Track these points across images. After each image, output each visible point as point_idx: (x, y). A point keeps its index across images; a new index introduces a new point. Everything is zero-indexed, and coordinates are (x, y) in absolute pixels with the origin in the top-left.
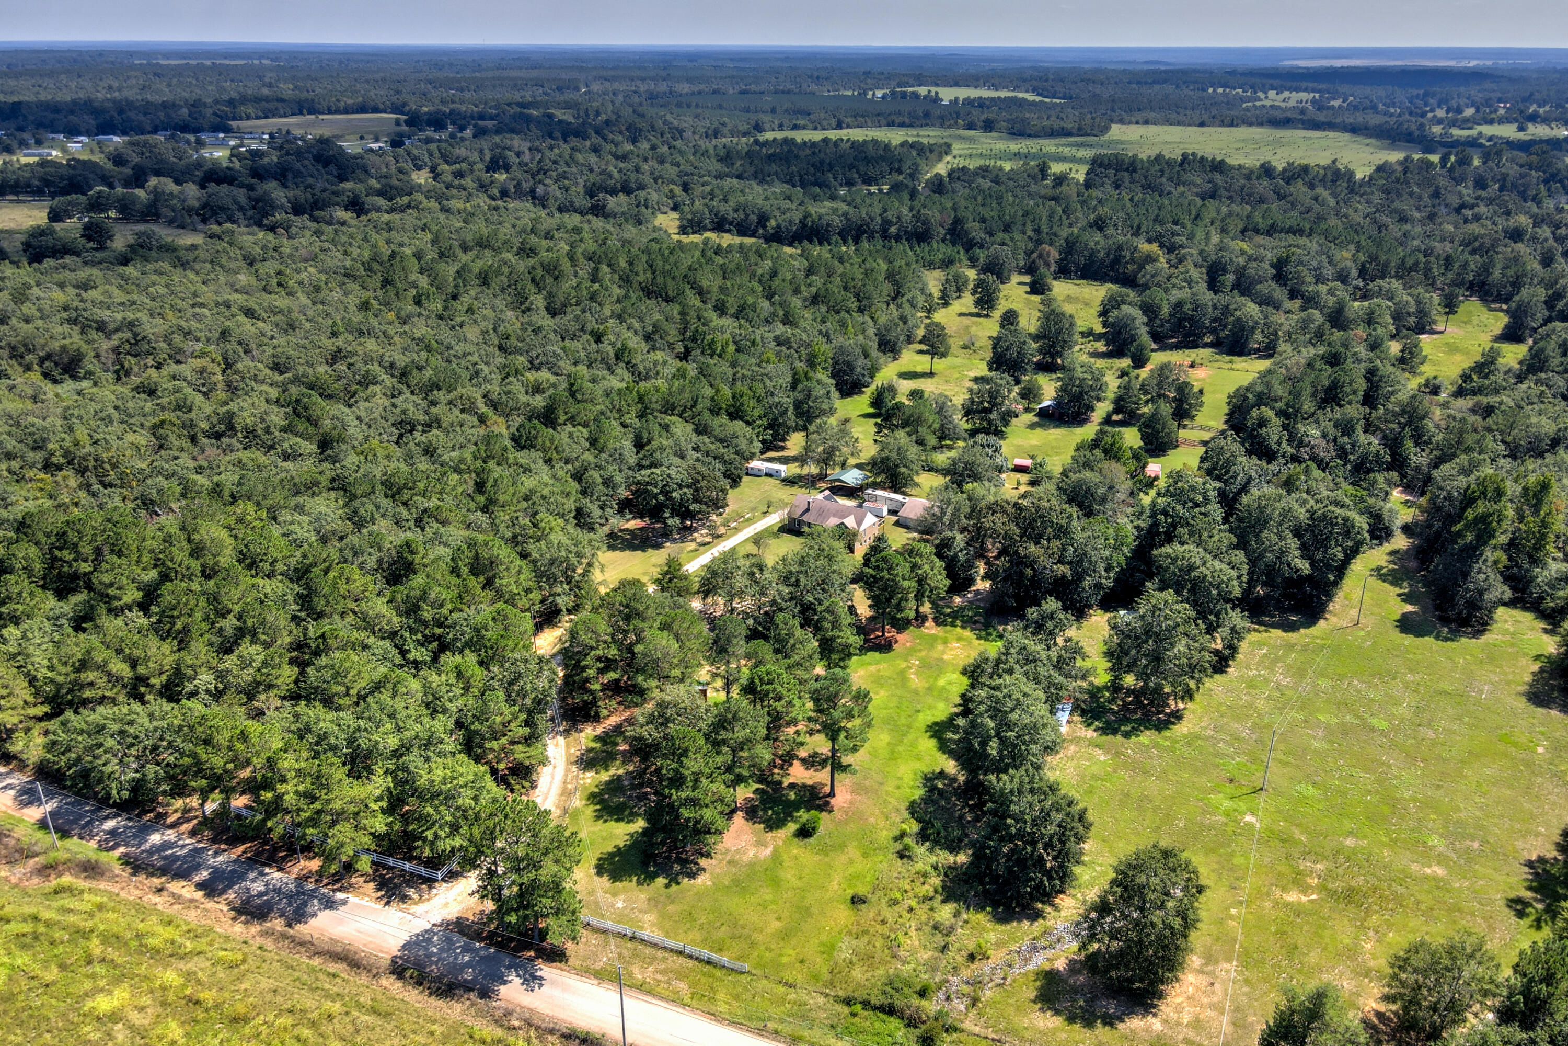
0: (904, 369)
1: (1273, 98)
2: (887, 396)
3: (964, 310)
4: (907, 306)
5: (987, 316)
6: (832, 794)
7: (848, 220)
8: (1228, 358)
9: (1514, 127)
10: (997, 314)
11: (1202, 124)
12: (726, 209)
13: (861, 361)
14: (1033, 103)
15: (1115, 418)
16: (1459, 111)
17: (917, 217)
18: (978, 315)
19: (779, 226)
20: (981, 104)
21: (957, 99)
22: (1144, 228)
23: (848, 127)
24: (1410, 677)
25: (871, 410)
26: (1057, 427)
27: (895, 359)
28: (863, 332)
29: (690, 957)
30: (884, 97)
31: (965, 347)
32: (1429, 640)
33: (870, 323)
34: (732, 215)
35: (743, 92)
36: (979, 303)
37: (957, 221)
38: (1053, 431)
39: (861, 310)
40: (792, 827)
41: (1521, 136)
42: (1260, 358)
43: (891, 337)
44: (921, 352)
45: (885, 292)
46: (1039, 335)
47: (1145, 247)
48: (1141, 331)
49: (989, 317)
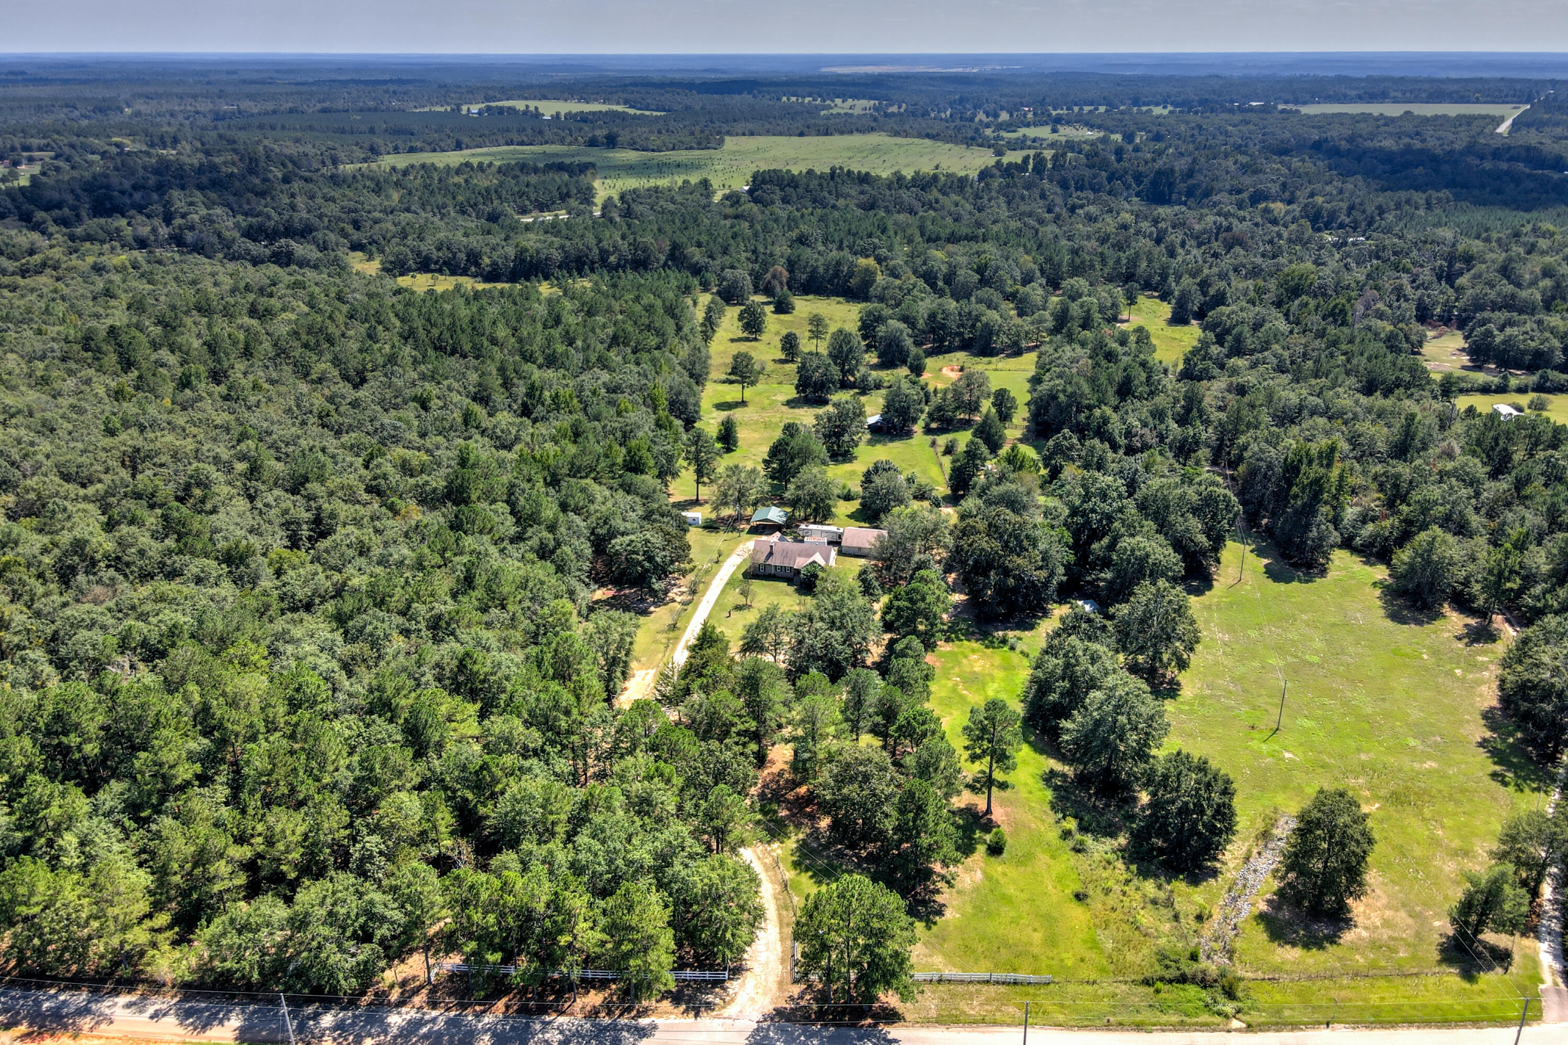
0: (716, 401)
1: (841, 106)
3: (732, 336)
5: (756, 339)
6: (989, 811)
8: (986, 360)
9: (1048, 129)
10: (766, 337)
11: (801, 134)
12: (428, 247)
13: (692, 399)
14: (634, 117)
15: (934, 425)
16: (996, 116)
18: (747, 340)
19: (494, 264)
20: (584, 118)
21: (558, 114)
22: (846, 243)
23: (468, 147)
24: (1304, 617)
26: (892, 441)
27: (705, 389)
29: (998, 983)
30: (480, 113)
32: (1295, 584)
34: (435, 253)
35: (324, 111)
36: (748, 327)
37: (675, 247)
38: (891, 445)
40: (981, 849)
41: (1055, 136)
42: (1008, 356)
43: (696, 370)
44: (727, 382)
46: (830, 355)
47: (862, 262)
48: (909, 342)
49: (762, 340)
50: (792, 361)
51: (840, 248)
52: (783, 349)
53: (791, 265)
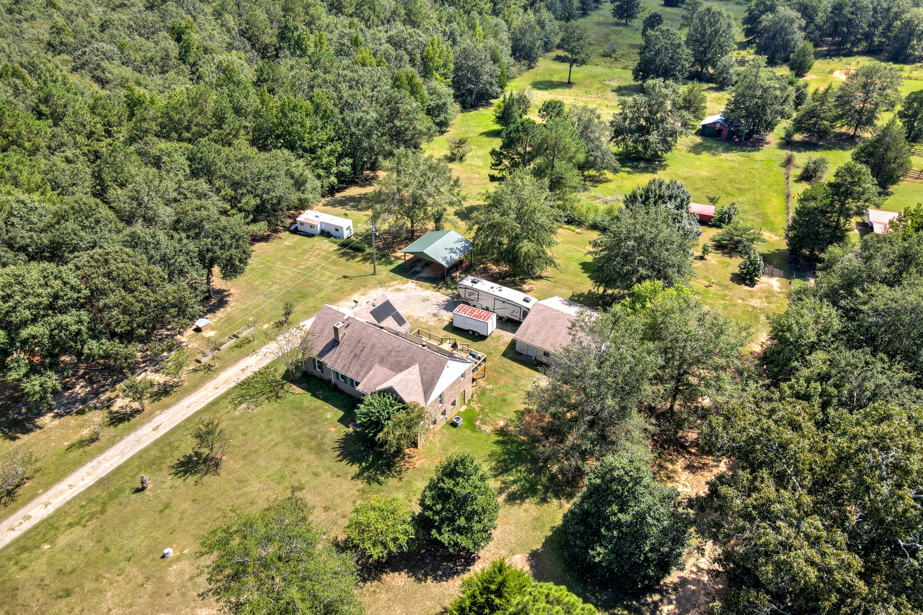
0: (539, 79)
2: (516, 110)
3: (602, 20)
5: (626, 25)
10: (638, 23)
13: (489, 67)
15: (798, 137)
18: (617, 24)
25: (497, 127)
26: (727, 150)
27: (530, 67)
28: (496, 35)
31: (605, 55)
33: (504, 26)
36: (619, 11)
39: (495, 12)
43: (527, 40)
44: (559, 59)
48: (798, 36)
49: (630, 26)
52: (643, 31)
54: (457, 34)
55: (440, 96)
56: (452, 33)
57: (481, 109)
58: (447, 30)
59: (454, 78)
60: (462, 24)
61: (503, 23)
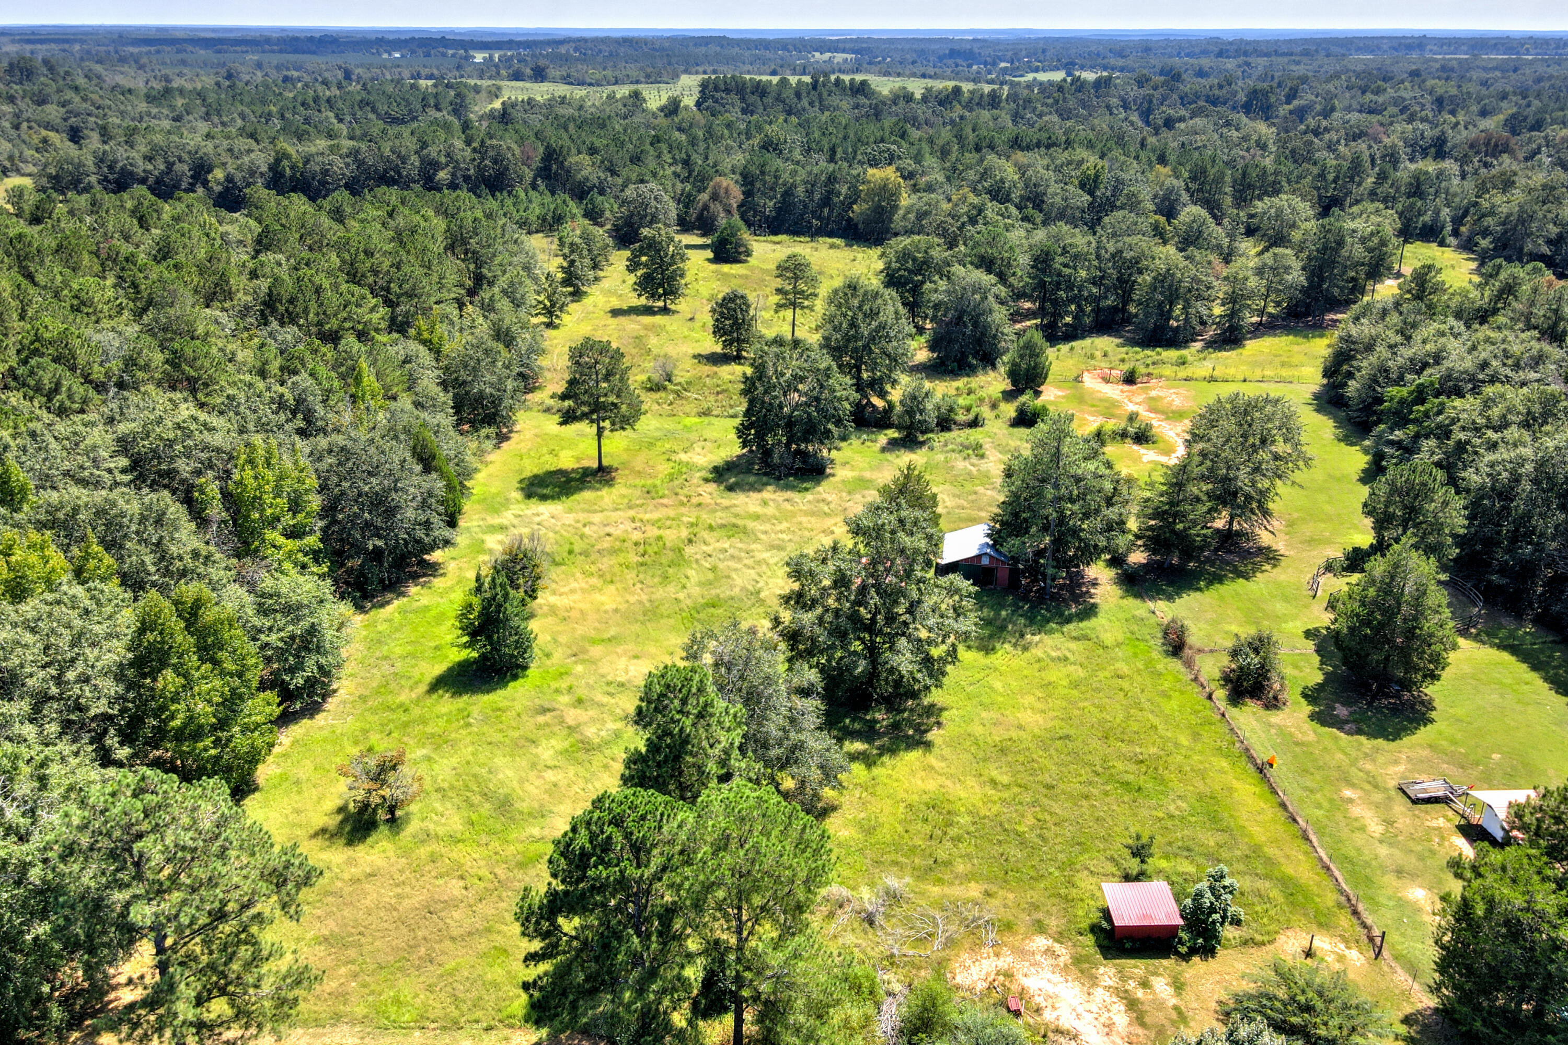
0: (532, 468)
3: (616, 303)
4: (504, 304)
5: (665, 311)
7: (360, 163)
8: (1170, 354)
13: (410, 481)
17: (482, 150)
18: (648, 311)
19: (229, 179)
27: (502, 438)
31: (655, 388)
33: (424, 355)
34: (141, 166)
36: (647, 285)
37: (551, 155)
39: (399, 326)
43: (484, 385)
44: (566, 417)
45: (451, 278)
46: (826, 344)
47: (875, 174)
48: (998, 315)
49: (675, 312)
50: (738, 359)
51: (832, 160)
52: (718, 331)
53: (748, 180)
54: (315, 401)
55: (292, 610)
56: (300, 401)
57: (413, 590)
58: (288, 395)
59: (324, 530)
60: (322, 371)
61: (423, 350)
